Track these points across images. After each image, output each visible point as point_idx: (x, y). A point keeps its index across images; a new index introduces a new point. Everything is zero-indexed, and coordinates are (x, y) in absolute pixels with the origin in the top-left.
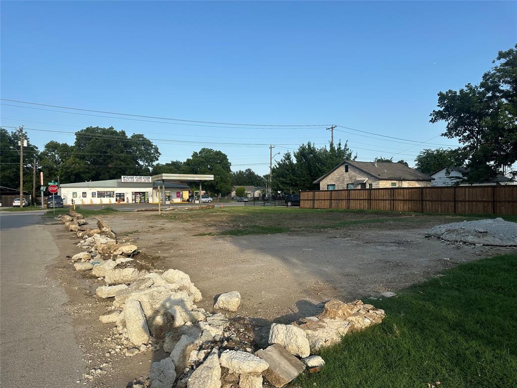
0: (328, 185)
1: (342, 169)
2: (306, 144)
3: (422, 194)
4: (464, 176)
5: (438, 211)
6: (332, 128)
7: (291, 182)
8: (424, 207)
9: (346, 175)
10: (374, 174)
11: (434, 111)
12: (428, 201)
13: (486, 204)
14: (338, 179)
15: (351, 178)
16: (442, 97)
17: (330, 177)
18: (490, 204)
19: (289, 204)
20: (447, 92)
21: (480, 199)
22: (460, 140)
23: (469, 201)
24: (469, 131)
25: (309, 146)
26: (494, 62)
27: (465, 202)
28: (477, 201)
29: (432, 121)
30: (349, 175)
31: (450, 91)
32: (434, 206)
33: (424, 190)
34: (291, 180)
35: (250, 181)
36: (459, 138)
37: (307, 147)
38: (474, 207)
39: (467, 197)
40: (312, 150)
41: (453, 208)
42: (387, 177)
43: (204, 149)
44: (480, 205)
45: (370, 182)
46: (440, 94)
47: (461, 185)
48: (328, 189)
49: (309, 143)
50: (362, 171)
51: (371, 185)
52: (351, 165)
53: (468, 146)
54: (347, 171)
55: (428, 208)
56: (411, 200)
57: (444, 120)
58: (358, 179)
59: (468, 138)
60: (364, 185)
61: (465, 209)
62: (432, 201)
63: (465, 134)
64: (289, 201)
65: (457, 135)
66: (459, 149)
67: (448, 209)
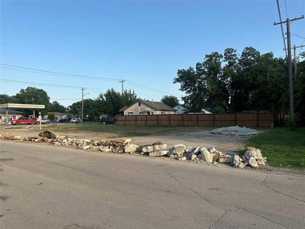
0: (129, 113)
1: (137, 104)
2: (110, 89)
3: (183, 117)
4: (188, 109)
5: (190, 125)
6: (122, 81)
7: (104, 110)
8: (184, 123)
9: (139, 107)
10: (154, 108)
11: (175, 78)
12: (186, 120)
13: (210, 121)
14: (135, 110)
15: (142, 109)
16: (179, 72)
17: (130, 108)
18: (212, 121)
19: (104, 123)
20: (181, 70)
21: (208, 120)
22: (186, 92)
23: (203, 120)
24: (190, 88)
25: (112, 90)
26: (204, 59)
27: (202, 121)
28: (207, 120)
29: (174, 83)
30: (141, 107)
31: (183, 70)
32: (188, 123)
33: (184, 115)
34: (104, 109)
35: (57, 109)
36: (186, 91)
37: (111, 91)
38: (206, 123)
39: (203, 119)
40: (114, 93)
41: (197, 123)
42: (160, 109)
43: (28, 88)
44: (208, 122)
45: (152, 111)
46: (179, 70)
47: (189, 114)
48: (129, 114)
49: (112, 89)
50: (148, 106)
51: (152, 113)
52: (142, 102)
53: (190, 96)
54: (140, 105)
55: (185, 123)
56: (178, 120)
57: (179, 83)
58: (146, 110)
59: (189, 92)
60: (149, 113)
61: (202, 124)
62: (187, 120)
63: (188, 90)
64: (104, 121)
65: (185, 90)
66: (186, 97)
67: (195, 124)
